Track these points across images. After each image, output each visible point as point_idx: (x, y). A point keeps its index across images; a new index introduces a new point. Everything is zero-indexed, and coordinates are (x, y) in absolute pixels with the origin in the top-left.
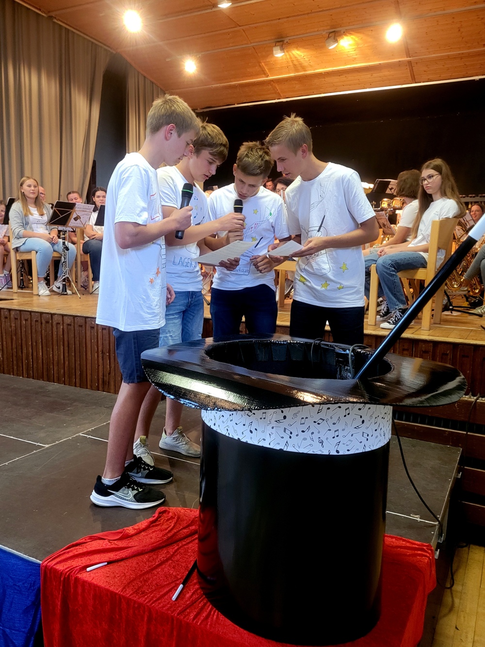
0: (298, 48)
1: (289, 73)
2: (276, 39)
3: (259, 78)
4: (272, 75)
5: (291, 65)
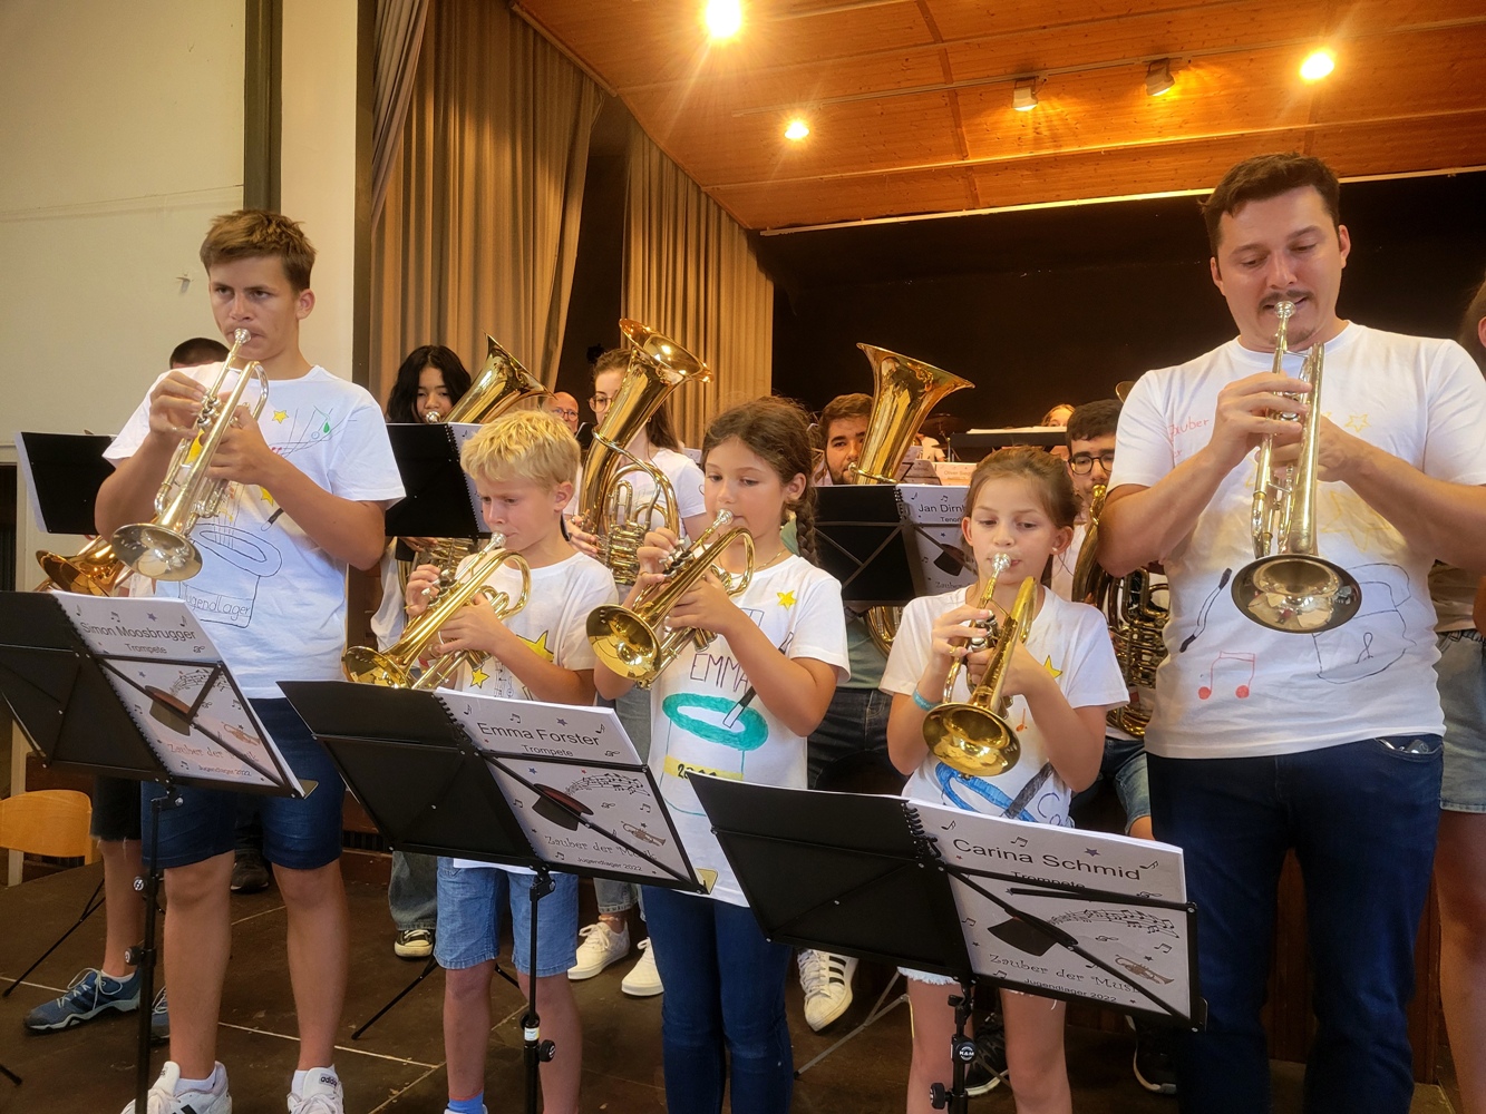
0: (1062, 95)
1: (1020, 151)
2: (1016, 72)
3: (943, 160)
4: (974, 156)
5: (1030, 134)
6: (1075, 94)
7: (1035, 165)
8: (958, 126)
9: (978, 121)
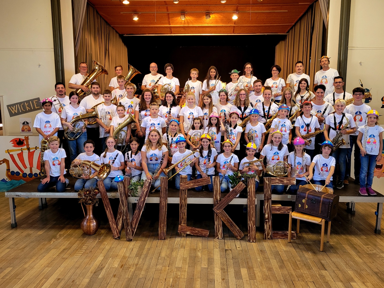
0: (190, 16)
2: (181, 11)
3: (165, 25)
4: (172, 25)
5: (183, 22)
6: (192, 16)
7: (184, 27)
8: (169, 19)
9: (173, 19)
